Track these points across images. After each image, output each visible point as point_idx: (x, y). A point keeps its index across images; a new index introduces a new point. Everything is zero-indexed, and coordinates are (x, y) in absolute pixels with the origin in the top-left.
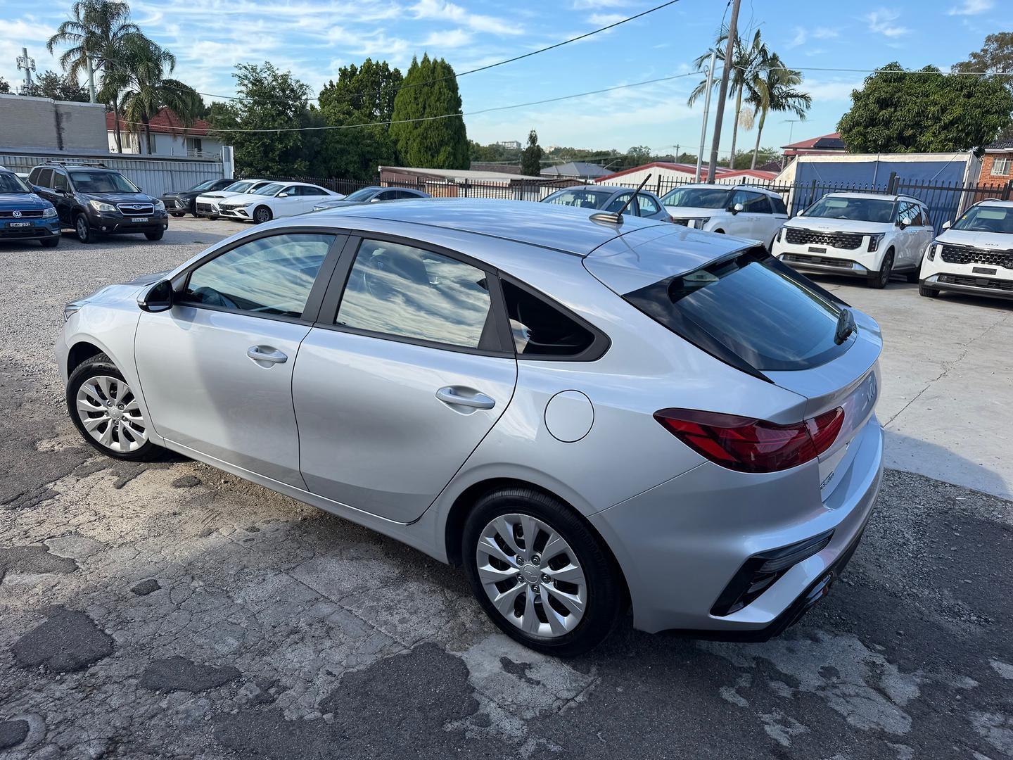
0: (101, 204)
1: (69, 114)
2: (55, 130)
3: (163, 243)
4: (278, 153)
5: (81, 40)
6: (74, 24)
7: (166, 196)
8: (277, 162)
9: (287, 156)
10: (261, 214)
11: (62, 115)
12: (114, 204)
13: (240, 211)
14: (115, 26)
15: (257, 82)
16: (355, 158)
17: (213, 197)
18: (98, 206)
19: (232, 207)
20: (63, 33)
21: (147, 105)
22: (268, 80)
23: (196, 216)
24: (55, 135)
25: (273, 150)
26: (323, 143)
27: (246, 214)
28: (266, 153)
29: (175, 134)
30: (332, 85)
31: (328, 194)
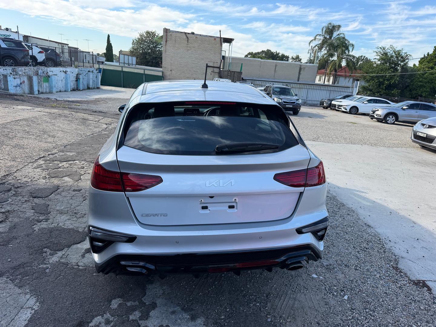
0: (277, 99)
1: (304, 68)
2: (298, 74)
3: (299, 116)
4: (385, 85)
5: (321, 41)
6: (320, 35)
7: (323, 100)
8: (384, 89)
9: (390, 87)
10: (353, 110)
11: (302, 68)
12: (281, 99)
13: (344, 108)
14: (335, 34)
15: (386, 54)
16: (428, 90)
17: (338, 101)
18: (276, 100)
19: (341, 106)
20: (315, 39)
21: (337, 65)
22: (390, 52)
23: (331, 109)
24: (297, 76)
25: (383, 84)
26: (411, 82)
27: (346, 109)
28: (379, 86)
29: (346, 77)
30: (428, 54)
31: (390, 104)
